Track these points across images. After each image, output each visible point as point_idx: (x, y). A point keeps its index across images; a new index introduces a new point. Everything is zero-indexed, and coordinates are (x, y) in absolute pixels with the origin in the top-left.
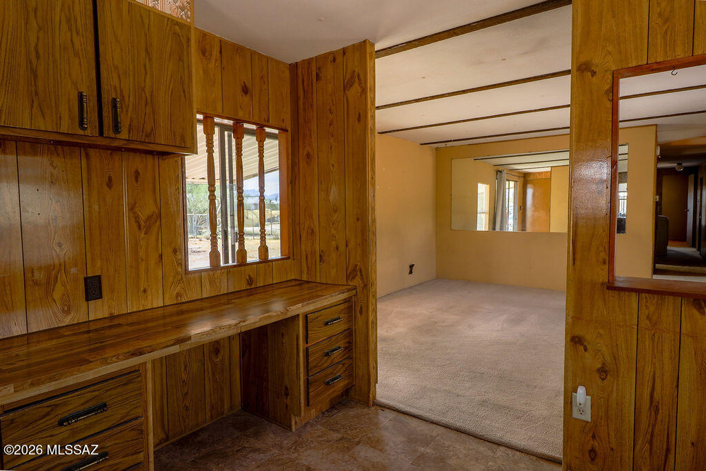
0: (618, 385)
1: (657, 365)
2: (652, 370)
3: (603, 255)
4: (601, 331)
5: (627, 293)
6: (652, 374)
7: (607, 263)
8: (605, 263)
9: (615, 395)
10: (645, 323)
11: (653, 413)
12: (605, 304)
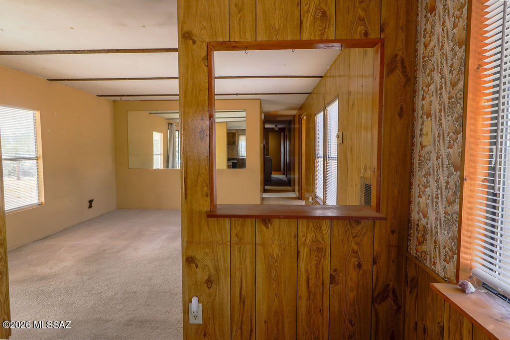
0: (219, 290)
1: (243, 270)
2: (240, 275)
3: (206, 190)
4: (207, 250)
5: (223, 218)
6: (240, 277)
7: (209, 195)
8: (207, 196)
9: (217, 298)
10: (235, 239)
11: (242, 306)
12: (209, 228)
